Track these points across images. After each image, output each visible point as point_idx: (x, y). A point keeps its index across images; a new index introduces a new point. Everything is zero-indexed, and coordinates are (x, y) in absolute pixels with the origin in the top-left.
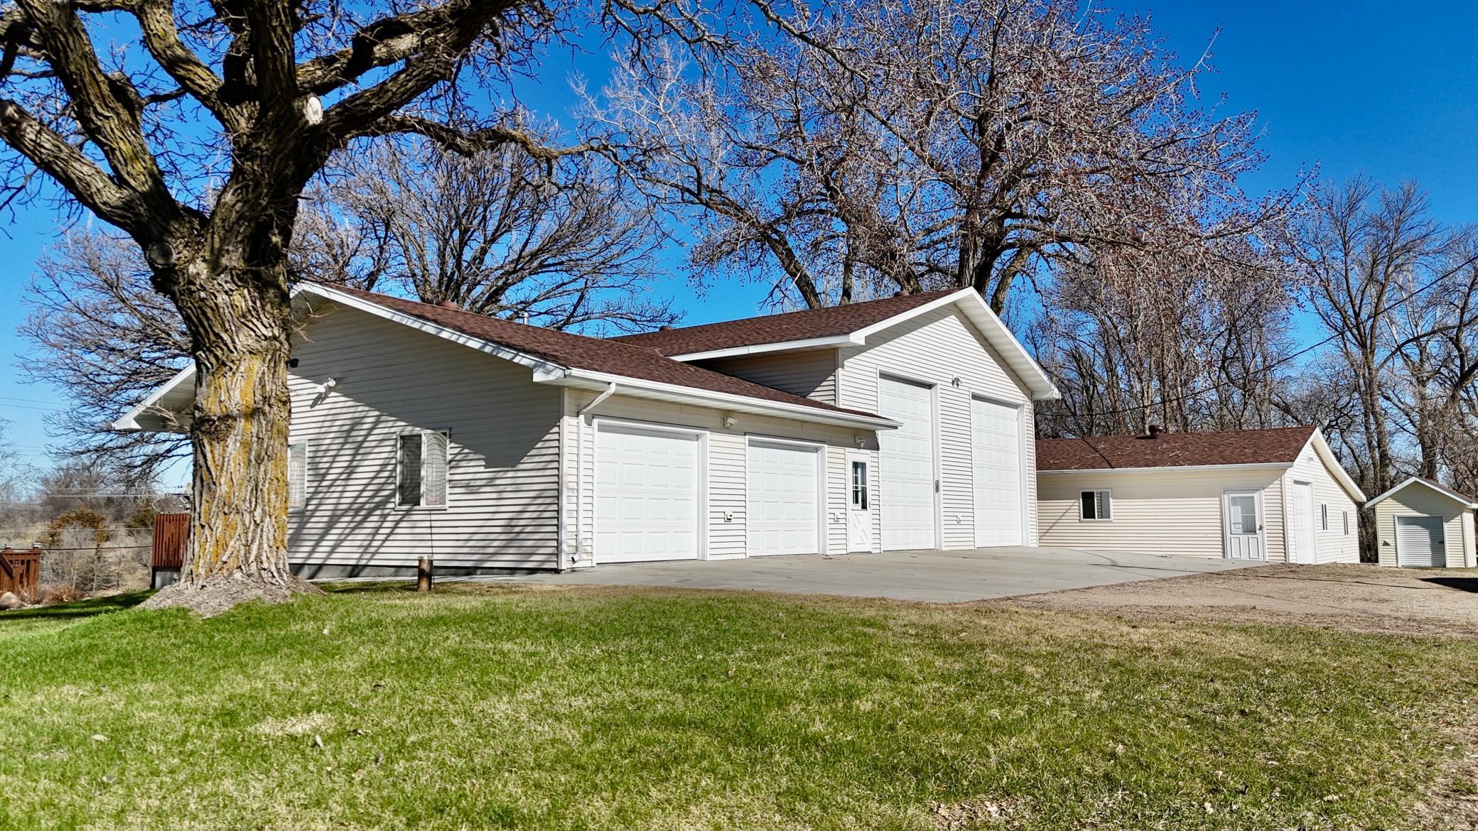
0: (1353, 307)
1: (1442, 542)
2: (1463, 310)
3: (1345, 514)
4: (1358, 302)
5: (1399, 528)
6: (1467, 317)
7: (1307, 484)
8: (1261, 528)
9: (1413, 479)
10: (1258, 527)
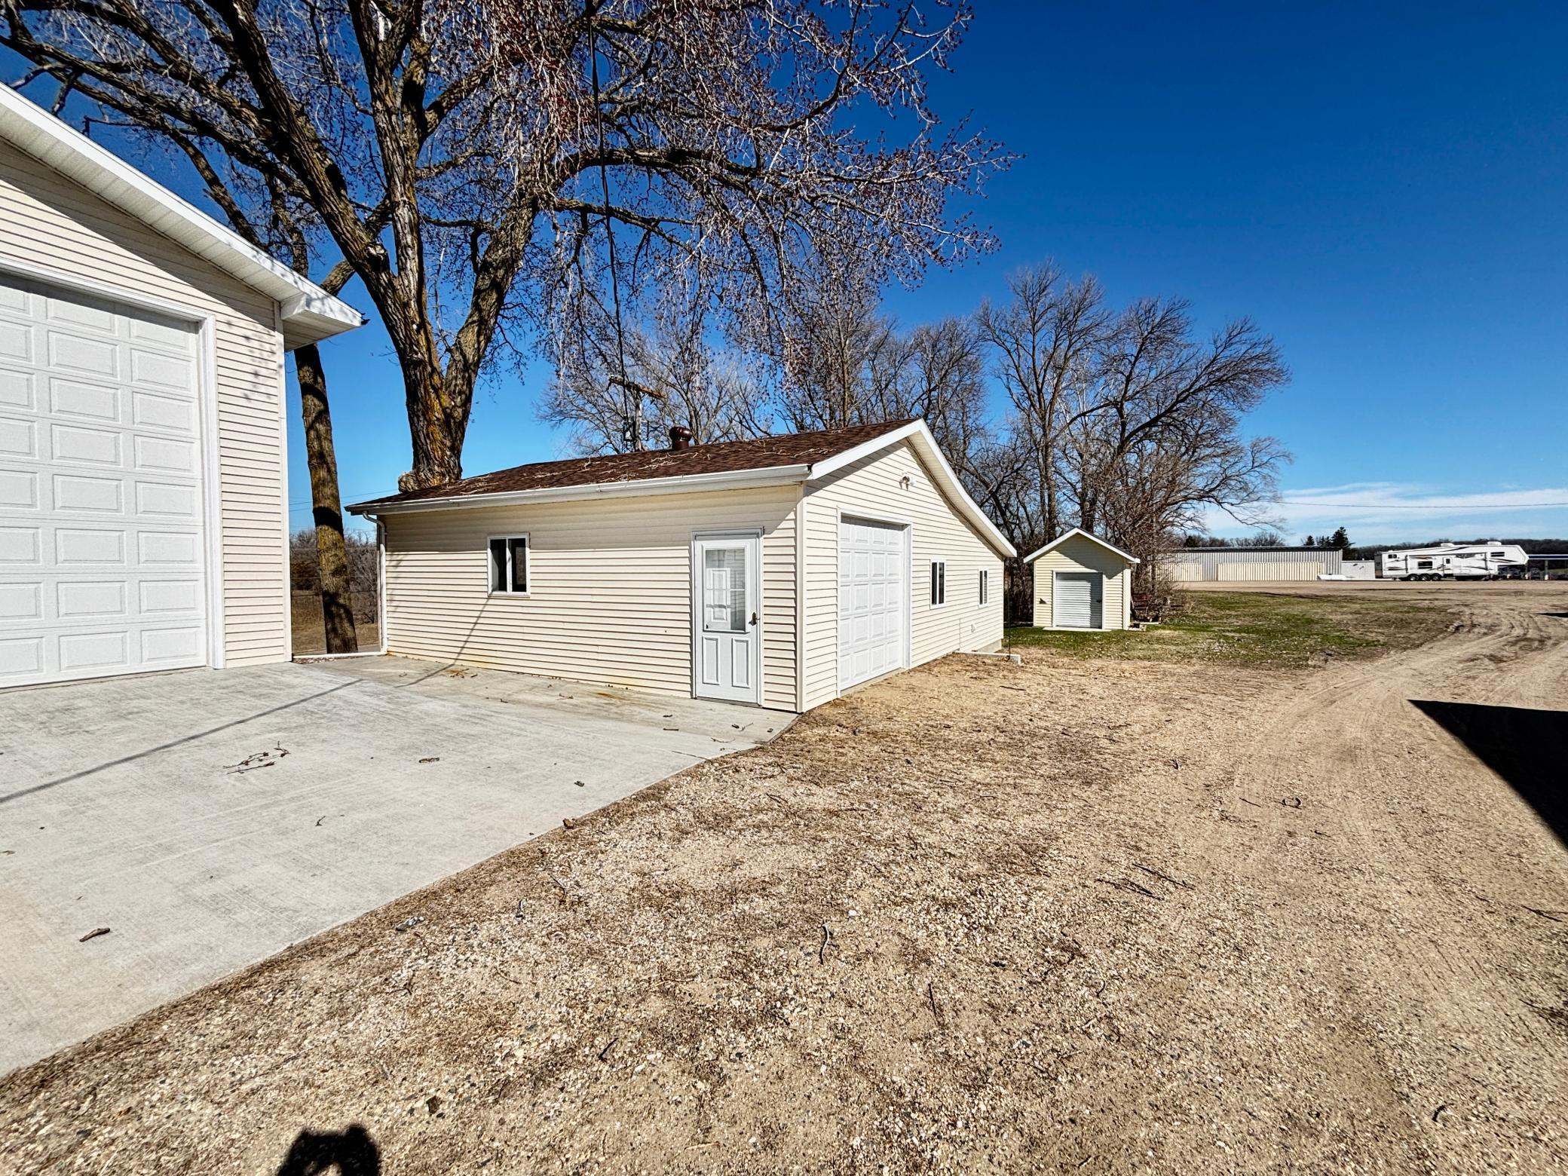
0: (1037, 383)
1: (1100, 601)
2: (1128, 380)
3: (983, 575)
4: (1040, 381)
5: (1057, 583)
6: (1132, 388)
7: (901, 527)
8: (754, 622)
9: (1076, 530)
10: (749, 618)
